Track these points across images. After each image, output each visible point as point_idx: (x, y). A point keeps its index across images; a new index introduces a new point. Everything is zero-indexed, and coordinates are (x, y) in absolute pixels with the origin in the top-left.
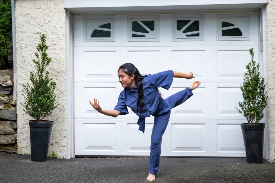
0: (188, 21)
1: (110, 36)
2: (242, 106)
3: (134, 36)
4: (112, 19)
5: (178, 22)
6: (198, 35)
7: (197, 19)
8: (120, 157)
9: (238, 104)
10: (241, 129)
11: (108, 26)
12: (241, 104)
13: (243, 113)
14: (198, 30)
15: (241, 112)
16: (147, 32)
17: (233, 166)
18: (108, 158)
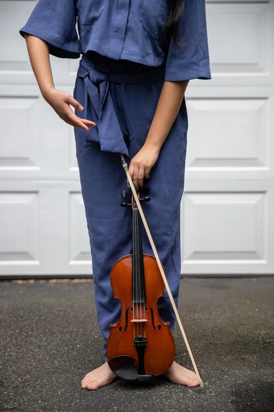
18: (20, 282)
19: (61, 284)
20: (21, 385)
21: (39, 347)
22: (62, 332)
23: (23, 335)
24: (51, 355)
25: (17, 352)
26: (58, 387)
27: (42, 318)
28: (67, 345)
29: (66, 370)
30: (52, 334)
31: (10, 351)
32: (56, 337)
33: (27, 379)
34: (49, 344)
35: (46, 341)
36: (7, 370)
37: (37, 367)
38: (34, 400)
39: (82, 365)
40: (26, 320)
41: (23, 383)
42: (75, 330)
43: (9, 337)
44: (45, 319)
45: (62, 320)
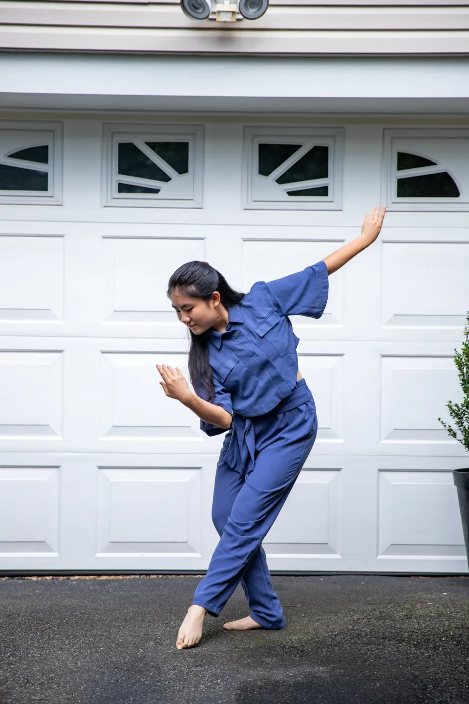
0: (295, 148)
1: (45, 188)
2: (457, 415)
3: (124, 188)
4: (53, 131)
5: (264, 149)
6: (323, 191)
7: (321, 143)
8: (74, 575)
9: (447, 408)
10: (455, 487)
11: (40, 154)
12: (455, 408)
13: (460, 436)
14: (325, 175)
15: (454, 435)
16: (166, 179)
17: (431, 600)
18: (34, 579)
19: (85, 581)
20: (46, 682)
21: (62, 649)
22: (85, 636)
23: (45, 638)
24: (74, 657)
25: (41, 654)
26: (81, 683)
27: (65, 621)
28: (90, 648)
29: (89, 670)
30: (75, 637)
31: (33, 653)
32: (80, 640)
33: (52, 676)
34: (72, 646)
35: (69, 644)
36: (32, 669)
37: (60, 667)
38: (59, 693)
39: (104, 665)
40: (47, 623)
41: (48, 680)
42: (99, 633)
43: (31, 639)
44: (67, 622)
45: (86, 623)
